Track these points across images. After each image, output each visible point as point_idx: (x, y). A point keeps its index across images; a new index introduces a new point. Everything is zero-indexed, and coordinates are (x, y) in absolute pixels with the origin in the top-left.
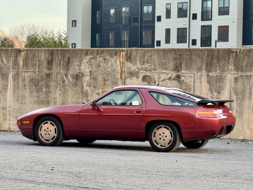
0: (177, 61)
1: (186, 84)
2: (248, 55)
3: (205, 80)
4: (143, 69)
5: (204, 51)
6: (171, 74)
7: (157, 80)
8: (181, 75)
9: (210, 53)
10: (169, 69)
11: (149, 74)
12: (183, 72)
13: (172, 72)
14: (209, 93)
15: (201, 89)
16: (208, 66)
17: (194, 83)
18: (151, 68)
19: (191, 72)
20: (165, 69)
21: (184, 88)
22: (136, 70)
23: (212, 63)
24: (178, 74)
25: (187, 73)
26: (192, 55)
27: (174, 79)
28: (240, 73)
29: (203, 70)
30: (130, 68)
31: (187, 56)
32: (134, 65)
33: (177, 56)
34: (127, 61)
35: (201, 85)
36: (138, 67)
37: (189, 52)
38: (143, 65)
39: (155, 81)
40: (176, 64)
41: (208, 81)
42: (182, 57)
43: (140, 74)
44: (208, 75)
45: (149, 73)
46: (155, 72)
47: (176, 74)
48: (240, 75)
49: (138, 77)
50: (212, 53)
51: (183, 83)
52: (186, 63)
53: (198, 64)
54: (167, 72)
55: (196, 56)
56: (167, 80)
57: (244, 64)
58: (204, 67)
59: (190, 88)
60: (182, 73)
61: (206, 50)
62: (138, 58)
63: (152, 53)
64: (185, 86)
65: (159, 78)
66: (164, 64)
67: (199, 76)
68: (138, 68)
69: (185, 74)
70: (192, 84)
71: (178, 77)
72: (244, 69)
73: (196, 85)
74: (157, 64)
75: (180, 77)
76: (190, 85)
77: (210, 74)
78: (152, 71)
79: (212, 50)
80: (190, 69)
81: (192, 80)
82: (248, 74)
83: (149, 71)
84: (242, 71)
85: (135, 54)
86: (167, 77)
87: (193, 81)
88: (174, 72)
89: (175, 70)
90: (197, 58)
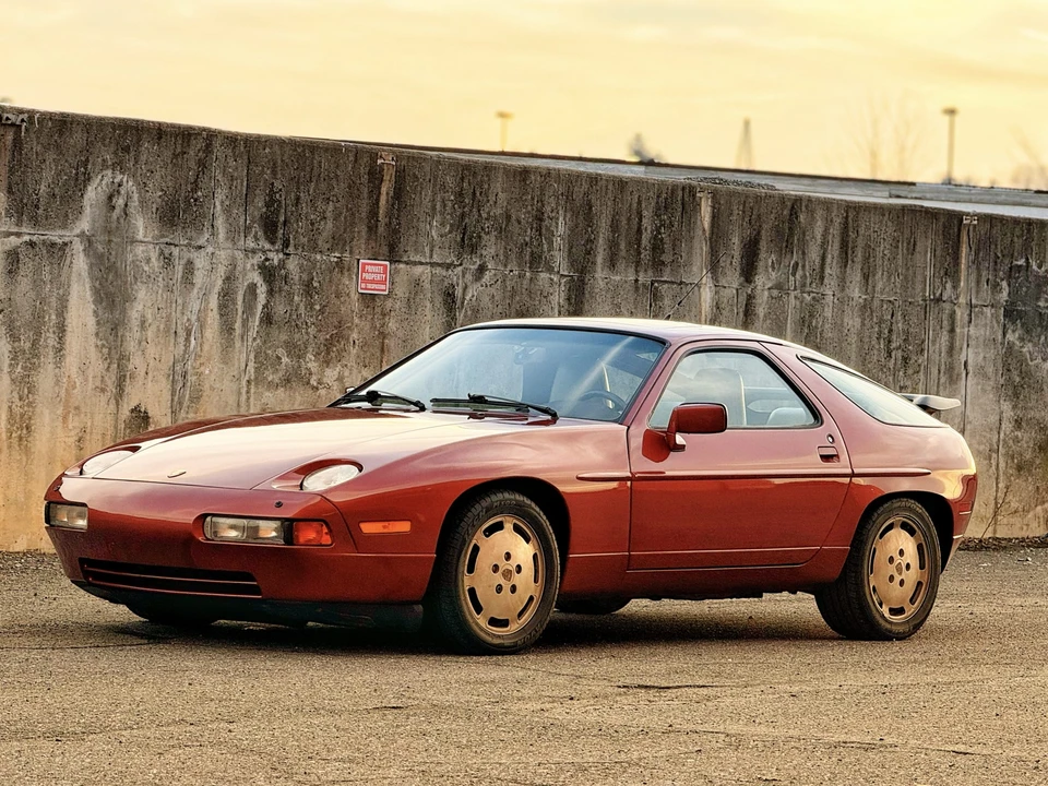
2: (58, 146)
28: (28, 233)
48: (27, 238)
57: (43, 187)
72: (40, 212)
82: (55, 236)
84: (35, 221)
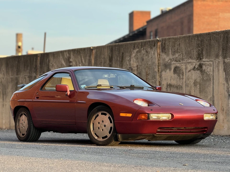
0: (199, 49)
1: (207, 74)
3: (222, 68)
4: (174, 60)
5: (220, 34)
6: (195, 63)
7: (184, 71)
8: (203, 64)
9: (226, 36)
10: (194, 57)
11: (178, 65)
12: (205, 61)
13: (196, 61)
14: (225, 82)
15: (219, 79)
16: (224, 51)
17: (213, 72)
18: (180, 58)
19: (210, 60)
20: (190, 58)
21: (205, 79)
22: (169, 62)
23: (227, 47)
24: (200, 63)
25: (208, 61)
26: (211, 40)
27: (198, 69)
29: (220, 57)
30: (165, 59)
31: (207, 41)
32: (167, 56)
33: (200, 42)
34: (162, 52)
35: (219, 74)
36: (170, 57)
37: (208, 36)
38: (174, 55)
39: (183, 72)
40: (199, 51)
41: (224, 69)
42: (203, 43)
43: (172, 66)
44: (224, 62)
45: (179, 63)
46: (183, 62)
47: (198, 64)
49: (170, 69)
50: (227, 36)
51: (204, 72)
52: (207, 50)
53: (216, 50)
54: (191, 61)
55: (214, 41)
56: (192, 70)
58: (221, 53)
59: (210, 78)
60: (203, 62)
61: (222, 33)
62: (170, 48)
63: (181, 41)
64: (206, 76)
65: (186, 68)
66: (189, 52)
67: (217, 64)
68: (170, 59)
69: (206, 62)
70: (212, 73)
71: (201, 66)
73: (214, 74)
74: (184, 53)
75: (202, 66)
76: (210, 75)
77: (226, 60)
78: (180, 61)
79: (226, 32)
80: (210, 56)
81: (212, 68)
83: (178, 62)
85: (168, 44)
86: (192, 67)
87: (212, 70)
88: (197, 61)
89: (198, 58)
90: (215, 43)
